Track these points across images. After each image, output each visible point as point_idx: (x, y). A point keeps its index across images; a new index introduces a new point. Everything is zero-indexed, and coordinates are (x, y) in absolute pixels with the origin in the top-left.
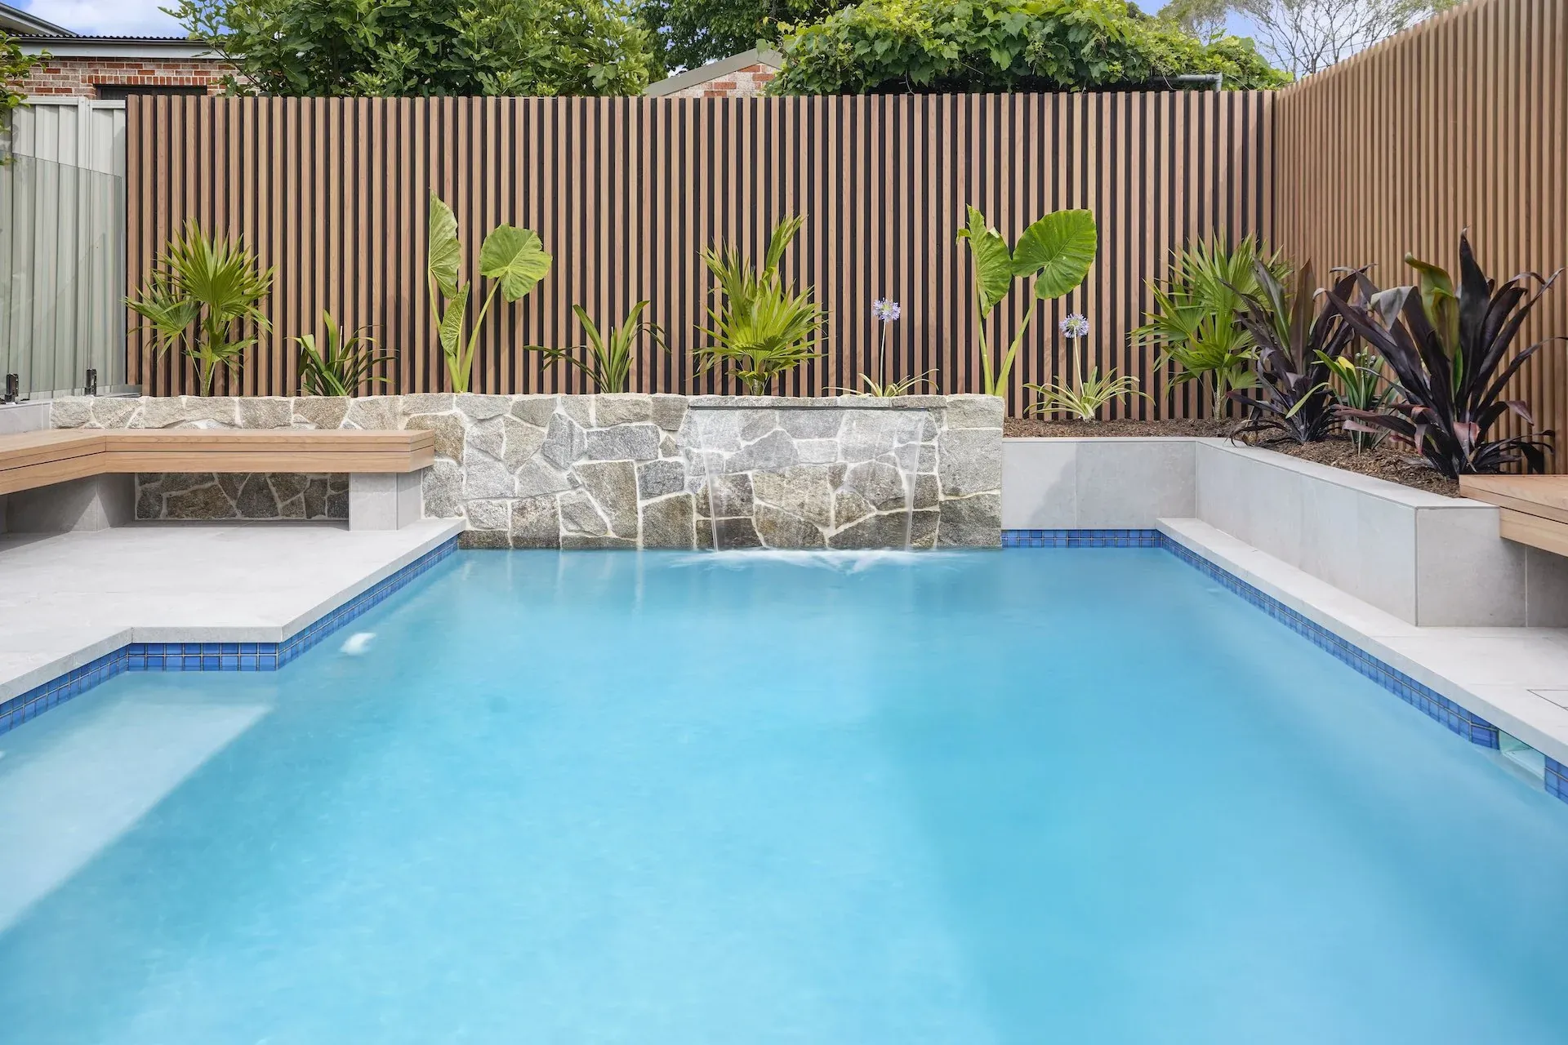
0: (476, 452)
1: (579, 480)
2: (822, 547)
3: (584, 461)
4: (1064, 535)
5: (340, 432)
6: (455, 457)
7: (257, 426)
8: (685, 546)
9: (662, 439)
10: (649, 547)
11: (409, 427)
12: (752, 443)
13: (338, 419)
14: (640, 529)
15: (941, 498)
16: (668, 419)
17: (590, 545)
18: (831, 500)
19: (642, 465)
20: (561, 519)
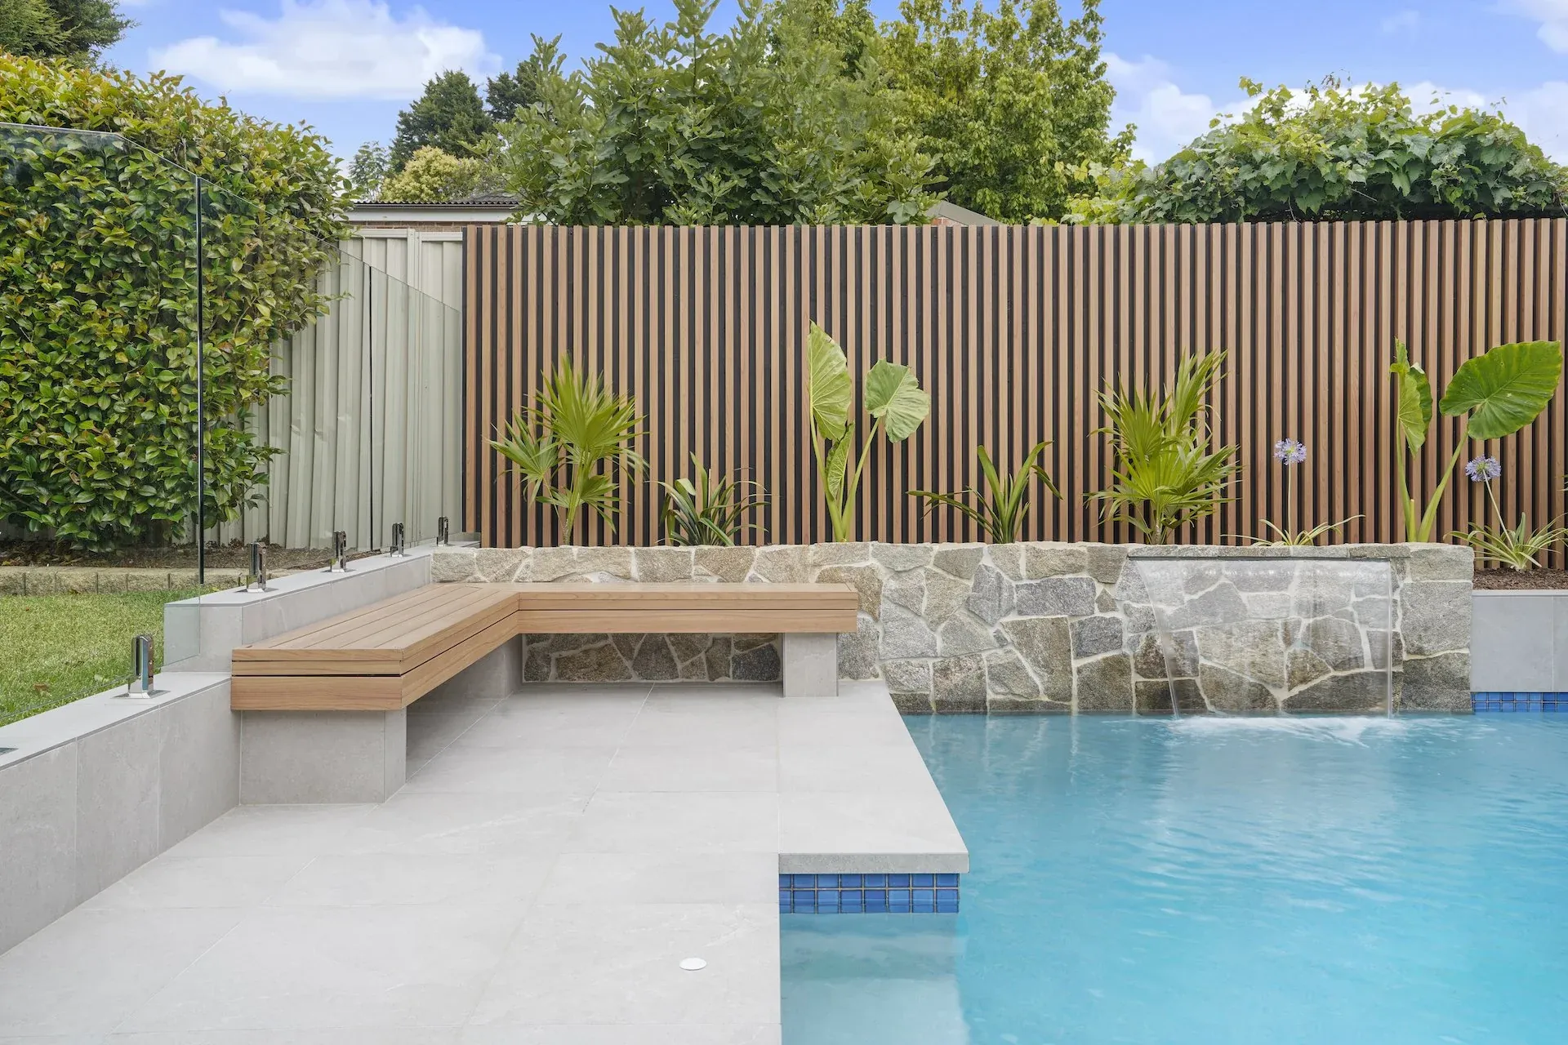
0: (893, 606)
1: (1008, 637)
2: (1274, 714)
3: (1013, 617)
4: (1539, 698)
5: (746, 587)
6: (872, 613)
7: (655, 580)
8: (1125, 711)
9: (1098, 593)
10: (1085, 711)
11: (820, 580)
12: (1195, 597)
13: (744, 571)
14: (1075, 692)
15: (1406, 656)
16: (1105, 571)
17: (1020, 710)
18: (1281, 658)
19: (1075, 620)
20: (988, 681)
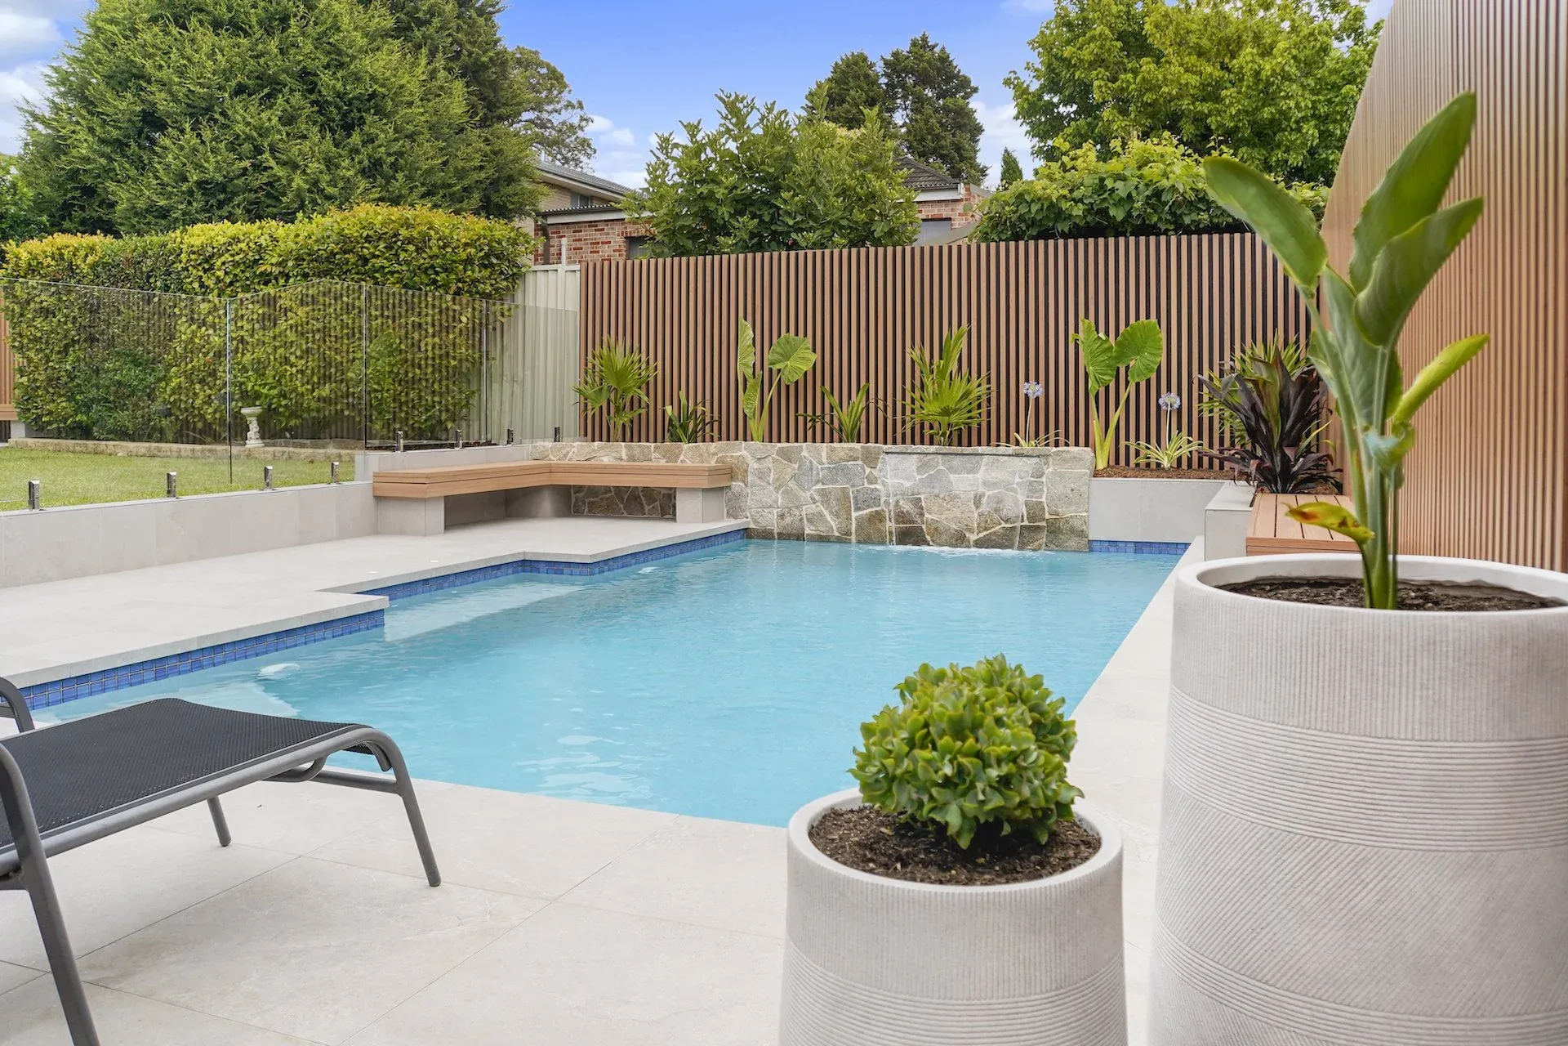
0: (756, 478)
1: (817, 498)
2: (968, 547)
3: (820, 486)
4: (1133, 545)
5: (679, 464)
6: (744, 482)
7: (634, 461)
8: (881, 543)
10: (859, 542)
11: (717, 462)
12: (923, 477)
13: (677, 457)
14: (853, 530)
15: (1047, 516)
16: (871, 459)
17: (822, 539)
18: (973, 515)
19: (855, 489)
20: (806, 522)
